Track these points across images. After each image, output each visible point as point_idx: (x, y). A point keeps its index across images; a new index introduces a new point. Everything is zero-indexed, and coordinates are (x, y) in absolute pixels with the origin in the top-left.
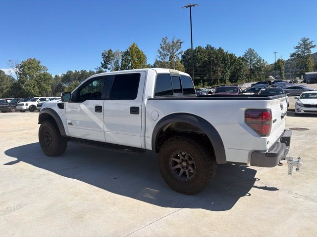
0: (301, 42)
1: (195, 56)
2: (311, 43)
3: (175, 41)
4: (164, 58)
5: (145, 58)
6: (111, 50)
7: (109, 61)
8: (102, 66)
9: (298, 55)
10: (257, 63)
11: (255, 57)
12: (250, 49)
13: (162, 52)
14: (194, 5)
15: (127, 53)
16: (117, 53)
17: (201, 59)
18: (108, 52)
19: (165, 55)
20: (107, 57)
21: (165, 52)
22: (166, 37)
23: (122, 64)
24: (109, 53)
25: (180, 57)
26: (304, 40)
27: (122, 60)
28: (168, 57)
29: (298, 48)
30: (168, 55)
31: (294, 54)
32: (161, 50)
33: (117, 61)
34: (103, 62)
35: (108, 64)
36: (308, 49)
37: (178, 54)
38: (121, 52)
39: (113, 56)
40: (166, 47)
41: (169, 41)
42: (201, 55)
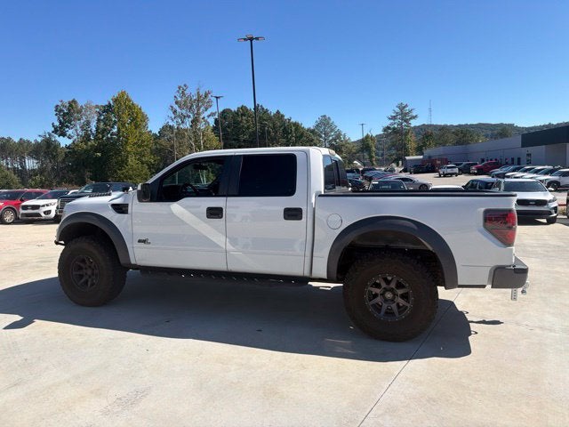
0: (398, 110)
1: (237, 123)
2: (410, 111)
3: (202, 93)
4: (183, 122)
5: (145, 118)
6: (74, 101)
7: (70, 122)
8: (55, 131)
9: (394, 129)
10: (335, 140)
11: (332, 130)
12: (325, 116)
13: (178, 110)
14: (257, 39)
15: (108, 109)
16: (88, 107)
17: (248, 128)
18: (68, 105)
19: (183, 117)
20: (64, 115)
21: (184, 111)
22: (185, 86)
23: (97, 128)
24: (71, 105)
25: (212, 122)
26: (402, 107)
27: (99, 120)
28: (190, 119)
29: (393, 118)
30: (189, 117)
31: (388, 128)
32: (176, 107)
33: (88, 123)
34: (57, 124)
35: (67, 127)
36: (406, 121)
37: (209, 116)
38: (97, 107)
39: (79, 112)
40: (185, 102)
41: (192, 92)
42: (248, 121)
